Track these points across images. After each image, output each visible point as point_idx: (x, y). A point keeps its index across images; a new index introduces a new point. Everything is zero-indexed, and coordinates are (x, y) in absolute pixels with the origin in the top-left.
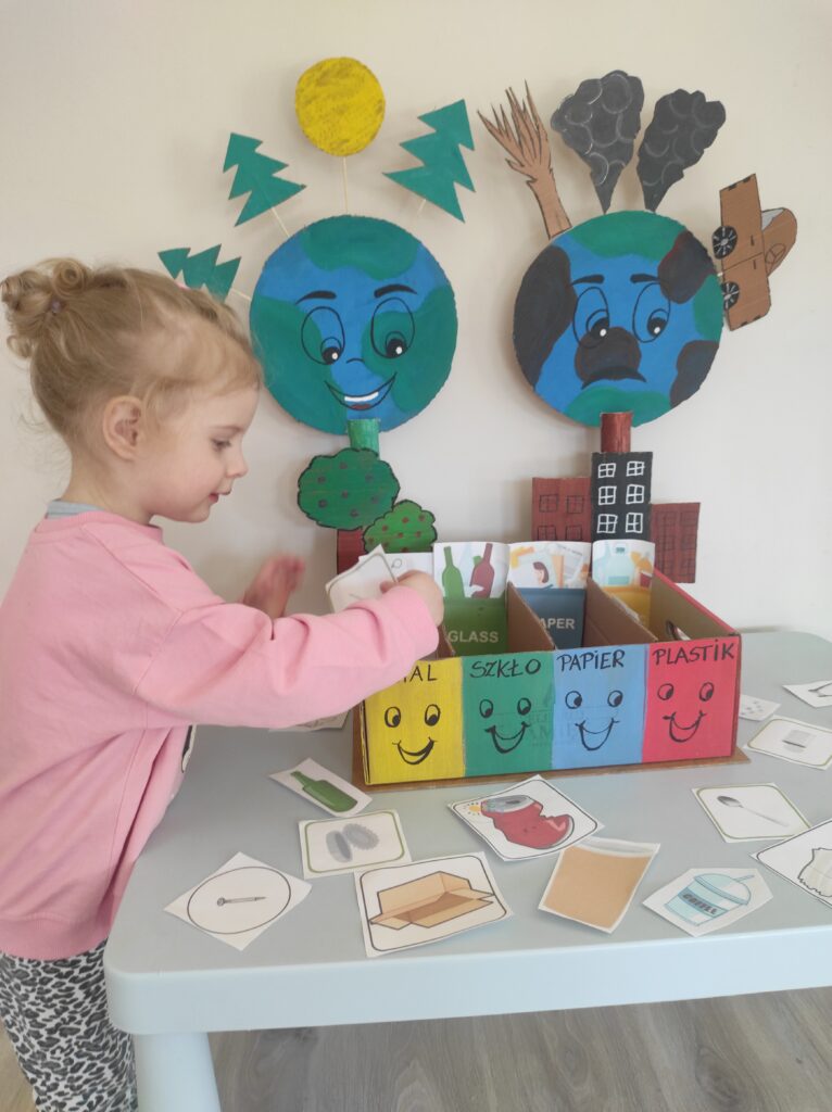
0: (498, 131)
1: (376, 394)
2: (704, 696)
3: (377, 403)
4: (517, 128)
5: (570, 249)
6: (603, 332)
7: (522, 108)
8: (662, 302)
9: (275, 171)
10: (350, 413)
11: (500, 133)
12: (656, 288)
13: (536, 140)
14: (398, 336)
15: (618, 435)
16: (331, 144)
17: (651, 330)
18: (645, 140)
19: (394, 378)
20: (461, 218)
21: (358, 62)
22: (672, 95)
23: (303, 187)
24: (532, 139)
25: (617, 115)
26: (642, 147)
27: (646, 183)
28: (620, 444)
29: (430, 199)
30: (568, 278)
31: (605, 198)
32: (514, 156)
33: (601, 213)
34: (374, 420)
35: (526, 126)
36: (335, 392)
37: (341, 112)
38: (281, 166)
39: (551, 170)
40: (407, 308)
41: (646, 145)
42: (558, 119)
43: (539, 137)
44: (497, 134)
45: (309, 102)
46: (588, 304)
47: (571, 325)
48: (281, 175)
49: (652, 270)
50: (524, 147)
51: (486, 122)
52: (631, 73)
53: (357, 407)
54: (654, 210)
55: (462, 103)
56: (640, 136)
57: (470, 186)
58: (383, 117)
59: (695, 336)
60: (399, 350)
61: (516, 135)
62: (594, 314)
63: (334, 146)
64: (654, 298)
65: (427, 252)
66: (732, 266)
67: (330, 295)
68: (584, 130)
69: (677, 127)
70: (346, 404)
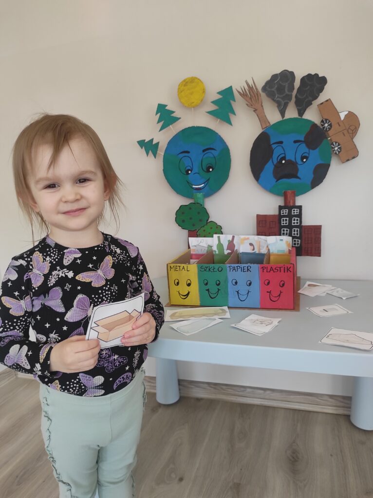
0: (243, 95)
1: (203, 185)
2: (281, 285)
3: (203, 188)
4: (250, 93)
5: (270, 133)
6: (283, 162)
7: (251, 86)
8: (307, 150)
9: (171, 114)
10: (195, 191)
11: (244, 95)
12: (304, 145)
14: (211, 165)
16: (188, 104)
17: (302, 160)
19: (209, 179)
20: (232, 125)
21: (197, 78)
22: (306, 76)
23: (180, 118)
24: (255, 96)
26: (296, 95)
27: (298, 108)
28: (290, 202)
29: (221, 119)
30: (270, 143)
31: (283, 113)
32: (249, 102)
33: (282, 119)
34: (201, 194)
35: (253, 92)
36: (190, 184)
37: (192, 94)
38: (174, 112)
39: (262, 106)
40: (213, 155)
41: (298, 95)
42: (264, 89)
43: (257, 94)
45: (182, 92)
46: (277, 152)
47: (271, 161)
48: (173, 115)
49: (303, 139)
50: (252, 99)
51: (239, 92)
52: (290, 70)
53: (197, 189)
54: (302, 117)
55: (231, 87)
56: (295, 92)
57: (234, 114)
58: (205, 94)
59: (320, 162)
60: (211, 170)
61: (249, 96)
62: (280, 155)
63: (190, 104)
64: (303, 149)
65: (220, 136)
66: (333, 135)
67: (188, 152)
68: (273, 91)
69: (309, 87)
70: (193, 188)
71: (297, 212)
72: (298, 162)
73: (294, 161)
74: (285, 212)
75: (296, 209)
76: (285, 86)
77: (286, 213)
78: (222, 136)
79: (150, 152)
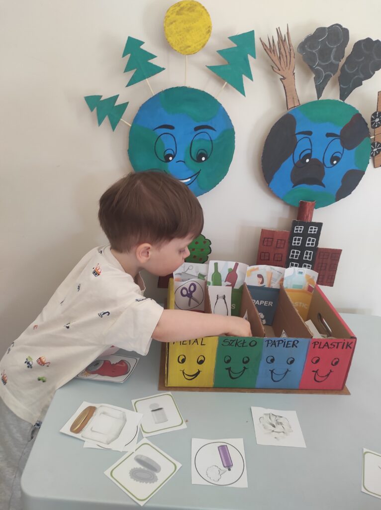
0: (269, 49)
1: (189, 179)
2: (334, 364)
3: (190, 184)
4: (280, 49)
5: (298, 117)
6: (308, 161)
7: (284, 39)
8: (340, 148)
9: (149, 59)
11: (270, 52)
12: (339, 140)
13: (288, 57)
14: (203, 152)
15: (307, 213)
16: (180, 48)
17: (332, 161)
18: (345, 63)
19: (199, 172)
20: (244, 95)
21: (200, 4)
22: (364, 41)
23: (164, 69)
24: (286, 56)
25: (333, 48)
26: (343, 66)
27: (341, 86)
28: (307, 217)
30: (294, 130)
31: (320, 91)
32: (275, 64)
33: (316, 99)
35: (284, 48)
37: (188, 30)
38: (153, 57)
39: (294, 74)
40: (210, 137)
41: (346, 66)
42: (302, 46)
43: (290, 55)
44: (269, 52)
45: (172, 23)
46: (302, 145)
47: (291, 156)
48: (151, 61)
49: (338, 132)
50: (282, 60)
51: (263, 44)
52: (344, 27)
54: (344, 101)
55: (252, 32)
56: (343, 61)
57: (250, 77)
58: (210, 35)
59: (354, 167)
60: (203, 159)
61: (278, 53)
62: (304, 151)
63: (182, 49)
64: (336, 146)
65: (224, 110)
66: (380, 133)
67: (172, 128)
68: (314, 54)
69: (363, 58)
71: (315, 231)
72: (325, 162)
73: (321, 161)
74: (299, 229)
75: (314, 227)
76: (331, 50)
77: (300, 231)
78: (226, 110)
79: (106, 119)
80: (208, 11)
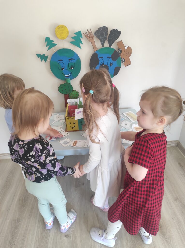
0: (86, 35)
1: (69, 75)
3: (70, 76)
4: (89, 35)
5: (98, 53)
6: (103, 65)
7: (90, 32)
8: (112, 61)
9: (52, 42)
10: (66, 77)
12: (111, 59)
14: (72, 66)
16: (61, 38)
17: (110, 65)
19: (72, 72)
20: (81, 49)
21: (64, 26)
22: (113, 30)
23: (57, 44)
26: (108, 37)
27: (109, 43)
29: (76, 46)
30: (98, 57)
31: (103, 45)
32: (89, 39)
33: (102, 47)
34: (69, 79)
36: (64, 74)
37: (62, 33)
39: (94, 41)
40: (74, 62)
42: (95, 34)
43: (92, 36)
45: (57, 32)
46: (101, 61)
47: (98, 65)
49: (110, 56)
51: (84, 34)
52: (106, 27)
53: (67, 76)
54: (110, 47)
55: (80, 31)
57: (82, 44)
58: (68, 34)
59: (117, 66)
60: (73, 68)
62: (102, 63)
66: (122, 55)
67: (62, 60)
68: (99, 35)
69: (113, 35)
70: (65, 76)
72: (108, 65)
76: (104, 33)
78: (77, 53)
79: (43, 60)
80: (67, 27)
